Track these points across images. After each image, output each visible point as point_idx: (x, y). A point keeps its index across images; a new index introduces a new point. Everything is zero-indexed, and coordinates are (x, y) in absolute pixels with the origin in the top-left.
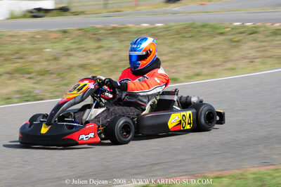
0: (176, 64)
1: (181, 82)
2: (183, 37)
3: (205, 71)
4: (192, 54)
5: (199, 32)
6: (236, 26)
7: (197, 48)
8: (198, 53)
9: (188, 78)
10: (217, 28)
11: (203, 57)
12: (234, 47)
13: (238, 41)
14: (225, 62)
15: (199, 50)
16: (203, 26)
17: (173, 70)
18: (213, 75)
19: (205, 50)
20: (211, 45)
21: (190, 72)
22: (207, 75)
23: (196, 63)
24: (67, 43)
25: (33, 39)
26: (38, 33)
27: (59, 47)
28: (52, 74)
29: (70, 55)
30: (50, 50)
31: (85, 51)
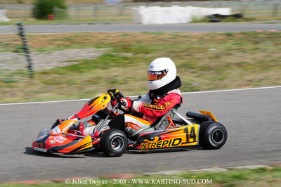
24: (229, 44)
25: (201, 40)
26: (207, 35)
27: (222, 47)
28: (211, 69)
29: (230, 54)
30: (213, 49)
31: (243, 51)
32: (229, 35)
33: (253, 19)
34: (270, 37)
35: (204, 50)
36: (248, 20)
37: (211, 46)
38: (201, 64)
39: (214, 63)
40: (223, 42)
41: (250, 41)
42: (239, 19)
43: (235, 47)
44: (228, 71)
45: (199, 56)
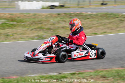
2: (103, 18)
3: (108, 31)
4: (105, 24)
6: (123, 15)
7: (107, 22)
9: (101, 33)
10: (116, 15)
11: (109, 26)
12: (121, 23)
13: (123, 21)
14: (116, 28)
15: (107, 23)
16: (111, 14)
17: (96, 30)
18: (111, 33)
19: (110, 23)
21: (102, 31)
22: (108, 33)
23: (105, 28)
24: (59, 18)
25: (46, 16)
26: (49, 14)
27: (56, 20)
28: (51, 30)
29: (59, 23)
30: (52, 21)
31: (65, 22)
32: (59, 14)
33: (69, 7)
34: (77, 15)
35: (48, 21)
36: (66, 8)
37: (51, 19)
38: (46, 27)
39: (52, 27)
40: (56, 17)
41: (68, 17)
42: (63, 7)
43: (61, 20)
44: (59, 30)
45: (45, 23)
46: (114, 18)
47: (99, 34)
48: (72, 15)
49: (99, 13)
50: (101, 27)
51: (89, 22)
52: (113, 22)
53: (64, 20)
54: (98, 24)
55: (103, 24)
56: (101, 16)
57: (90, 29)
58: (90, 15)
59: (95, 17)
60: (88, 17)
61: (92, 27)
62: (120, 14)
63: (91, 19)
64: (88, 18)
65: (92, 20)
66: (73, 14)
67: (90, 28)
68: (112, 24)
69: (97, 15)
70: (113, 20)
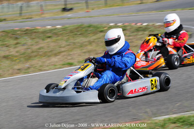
0: (71, 53)
1: (76, 65)
2: (76, 34)
4: (82, 46)
5: (86, 31)
6: (111, 26)
7: (85, 42)
8: (86, 45)
10: (98, 28)
11: (89, 48)
16: (89, 27)
17: (70, 58)
19: (90, 43)
20: (95, 39)
21: (81, 59)
23: (85, 52)
31: (7, 46)
46: (95, 33)
47: (75, 63)
48: (18, 32)
49: (67, 26)
50: (77, 51)
51: (52, 44)
52: (96, 41)
53: (6, 44)
54: (68, 45)
55: (79, 44)
56: (71, 32)
57: (58, 57)
58: (51, 31)
59: (61, 34)
60: (49, 35)
61: (60, 53)
62: (104, 25)
63: (54, 39)
64: (49, 37)
65: (57, 40)
66: (19, 30)
67: (56, 55)
68: (94, 45)
69: (64, 29)
70: (94, 37)
